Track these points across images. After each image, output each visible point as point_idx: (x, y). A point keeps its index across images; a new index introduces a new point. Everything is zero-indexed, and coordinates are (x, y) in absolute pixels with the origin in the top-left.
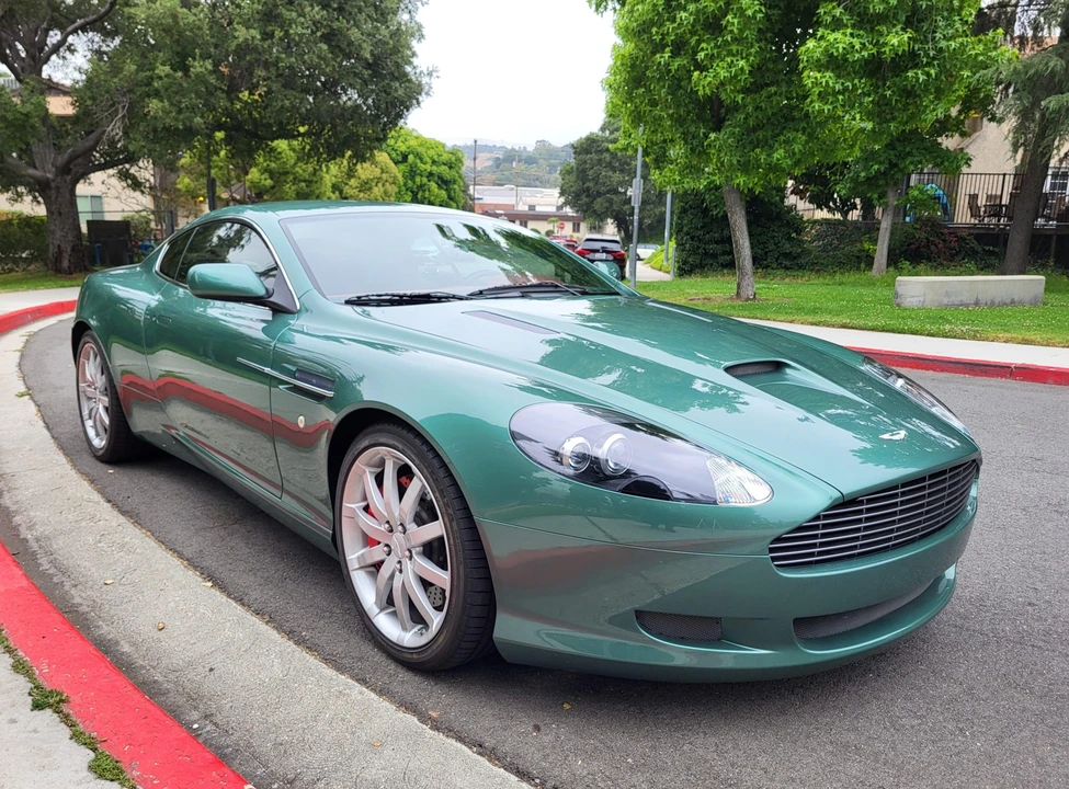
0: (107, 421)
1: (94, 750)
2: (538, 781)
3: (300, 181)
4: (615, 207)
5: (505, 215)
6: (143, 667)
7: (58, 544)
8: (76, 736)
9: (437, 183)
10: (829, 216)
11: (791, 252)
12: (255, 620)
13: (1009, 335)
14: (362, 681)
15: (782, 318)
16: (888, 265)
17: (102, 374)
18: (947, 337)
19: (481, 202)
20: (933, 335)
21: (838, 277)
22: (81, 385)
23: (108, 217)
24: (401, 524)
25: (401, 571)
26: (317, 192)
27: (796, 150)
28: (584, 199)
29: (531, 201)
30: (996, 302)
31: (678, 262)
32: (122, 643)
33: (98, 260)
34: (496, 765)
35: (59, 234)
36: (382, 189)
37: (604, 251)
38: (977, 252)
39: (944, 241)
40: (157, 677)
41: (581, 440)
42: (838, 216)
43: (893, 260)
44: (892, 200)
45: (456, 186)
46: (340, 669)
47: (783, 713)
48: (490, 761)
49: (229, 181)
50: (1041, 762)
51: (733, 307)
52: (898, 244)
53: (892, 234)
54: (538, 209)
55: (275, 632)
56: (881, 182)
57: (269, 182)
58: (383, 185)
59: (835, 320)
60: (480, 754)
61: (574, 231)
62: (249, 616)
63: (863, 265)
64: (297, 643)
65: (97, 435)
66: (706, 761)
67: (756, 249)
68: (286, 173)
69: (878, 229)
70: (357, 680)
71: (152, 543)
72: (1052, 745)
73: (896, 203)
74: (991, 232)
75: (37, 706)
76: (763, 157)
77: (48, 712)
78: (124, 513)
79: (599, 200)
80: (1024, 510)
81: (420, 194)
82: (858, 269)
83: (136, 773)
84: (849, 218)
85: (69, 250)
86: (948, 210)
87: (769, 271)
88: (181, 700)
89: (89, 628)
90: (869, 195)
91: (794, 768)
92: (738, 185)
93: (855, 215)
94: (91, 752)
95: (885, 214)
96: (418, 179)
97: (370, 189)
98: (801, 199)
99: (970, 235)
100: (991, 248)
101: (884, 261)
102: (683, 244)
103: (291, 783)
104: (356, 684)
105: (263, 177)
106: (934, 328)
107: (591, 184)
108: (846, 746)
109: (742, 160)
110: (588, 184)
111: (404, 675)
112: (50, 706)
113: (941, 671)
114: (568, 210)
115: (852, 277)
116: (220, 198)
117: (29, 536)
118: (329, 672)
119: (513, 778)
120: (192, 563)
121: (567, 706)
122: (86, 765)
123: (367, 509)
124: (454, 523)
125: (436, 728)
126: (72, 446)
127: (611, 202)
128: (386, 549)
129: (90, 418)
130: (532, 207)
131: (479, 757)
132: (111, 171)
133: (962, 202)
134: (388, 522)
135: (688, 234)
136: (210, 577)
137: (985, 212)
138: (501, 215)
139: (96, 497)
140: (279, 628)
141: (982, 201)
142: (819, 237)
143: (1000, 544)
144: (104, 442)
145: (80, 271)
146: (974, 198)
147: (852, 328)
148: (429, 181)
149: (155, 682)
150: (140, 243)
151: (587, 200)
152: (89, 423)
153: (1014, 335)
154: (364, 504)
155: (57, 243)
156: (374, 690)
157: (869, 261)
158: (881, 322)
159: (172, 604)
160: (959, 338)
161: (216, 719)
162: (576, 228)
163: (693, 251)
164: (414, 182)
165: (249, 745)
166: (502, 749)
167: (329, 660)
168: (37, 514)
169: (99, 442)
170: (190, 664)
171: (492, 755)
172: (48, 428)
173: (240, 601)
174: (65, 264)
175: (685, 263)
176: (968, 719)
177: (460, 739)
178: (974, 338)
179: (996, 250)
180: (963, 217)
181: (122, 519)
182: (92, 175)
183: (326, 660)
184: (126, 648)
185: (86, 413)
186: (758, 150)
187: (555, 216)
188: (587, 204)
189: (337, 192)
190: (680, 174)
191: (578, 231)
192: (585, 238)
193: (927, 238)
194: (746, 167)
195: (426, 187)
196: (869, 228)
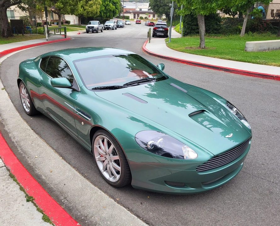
0: (29, 106)
1: (43, 214)
2: (142, 218)
3: (71, 5)
4: (166, 10)
5: (133, 12)
6: (48, 183)
7: (22, 143)
8: (38, 210)
9: (112, 4)
10: (229, 16)
11: (217, 28)
12: (73, 170)
13: (275, 64)
14: (101, 189)
15: (212, 56)
16: (245, 33)
17: (27, 93)
18: (258, 64)
19: (125, 8)
20: (254, 63)
21: (230, 37)
22: (21, 94)
23: (16, 18)
24: (109, 154)
25: (109, 164)
26: (77, 9)
27: (219, 3)
28: (156, 8)
29: (141, 7)
30: (275, 48)
31: (184, 32)
32: (42, 176)
33: (14, 32)
34: (132, 214)
35: (3, 25)
36: (96, 7)
37: (162, 28)
38: (272, 28)
39: (263, 25)
40: (52, 186)
41: (152, 141)
42: (232, 17)
43: (247, 31)
44: (248, 13)
45: (118, 4)
46: (95, 185)
47: (199, 199)
48: (131, 212)
49: (50, 5)
50: (256, 214)
51: (198, 51)
52: (249, 26)
53: (247, 23)
54: (143, 10)
55: (79, 174)
56: (245, 7)
57: (62, 6)
58: (96, 5)
59: (227, 57)
60: (128, 210)
61: (153, 17)
62: (72, 169)
63: (238, 32)
64: (84, 177)
65: (27, 108)
66: (180, 213)
67: (207, 27)
68: (67, 3)
69: (243, 21)
70: (99, 189)
71: (46, 144)
72: (260, 208)
73: (249, 14)
74: (277, 22)
75: (28, 201)
76: (209, 5)
77: (30, 202)
78: (37, 134)
79: (161, 8)
80: (267, 131)
81: (107, 7)
82: (236, 33)
83: (53, 220)
84: (235, 17)
85: (6, 30)
86: (265, 15)
87: (210, 34)
88: (59, 193)
89: (34, 171)
90: (241, 11)
91: (199, 215)
92: (201, 14)
93: (237, 16)
94: (42, 214)
95: (246, 17)
96: (106, 2)
97: (92, 7)
98: (221, 11)
99: (270, 23)
100: (276, 27)
101: (244, 32)
102: (185, 26)
103: (86, 217)
104: (99, 190)
105: (60, 4)
106: (254, 61)
107: (158, 3)
108: (212, 209)
109: (203, 7)
110: (157, 3)
111: (110, 187)
112: (31, 201)
113: (237, 186)
114: (152, 11)
115: (234, 36)
116: (48, 11)
117: (14, 141)
118: (93, 186)
119: (136, 217)
120: (57, 151)
121: (148, 197)
122: (41, 218)
123: (100, 147)
124: (122, 158)
125: (118, 203)
126: (20, 109)
127: (164, 9)
128: (105, 158)
129: (24, 103)
130: (141, 9)
131: (128, 211)
132: (16, 6)
133: (269, 12)
134: (105, 152)
135: (187, 23)
136: (61, 156)
137: (275, 15)
138: (131, 12)
139: (29, 128)
140: (79, 172)
141: (275, 12)
142: (225, 23)
143: (259, 144)
144: (29, 110)
145: (10, 36)
146: (273, 11)
147: (231, 60)
148: (110, 3)
149: (52, 188)
150: (26, 27)
151: (157, 8)
152: (24, 104)
153: (277, 64)
154: (99, 146)
155: (2, 28)
156: (103, 192)
157: (240, 32)
158: (240, 58)
159: (53, 164)
160: (261, 64)
161: (68, 199)
162: (154, 16)
163: (188, 28)
164: (105, 3)
165: (76, 207)
166: (134, 210)
167: (92, 182)
168: (15, 133)
169: (28, 110)
170: (59, 183)
171: (131, 211)
172: (12, 102)
173: (69, 164)
174: (6, 34)
175: (185, 32)
176: (241, 201)
177: (124, 207)
178: (265, 64)
179: (278, 27)
180: (269, 17)
181: (37, 136)
182: (11, 7)
183: (91, 182)
184: (44, 177)
185: (23, 102)
186: (208, 3)
187: (147, 12)
188: (157, 9)
189: (82, 8)
190: (184, 10)
191: (154, 17)
192: (156, 24)
193: (258, 24)
194: (204, 9)
195: (109, 5)
196: (241, 20)
